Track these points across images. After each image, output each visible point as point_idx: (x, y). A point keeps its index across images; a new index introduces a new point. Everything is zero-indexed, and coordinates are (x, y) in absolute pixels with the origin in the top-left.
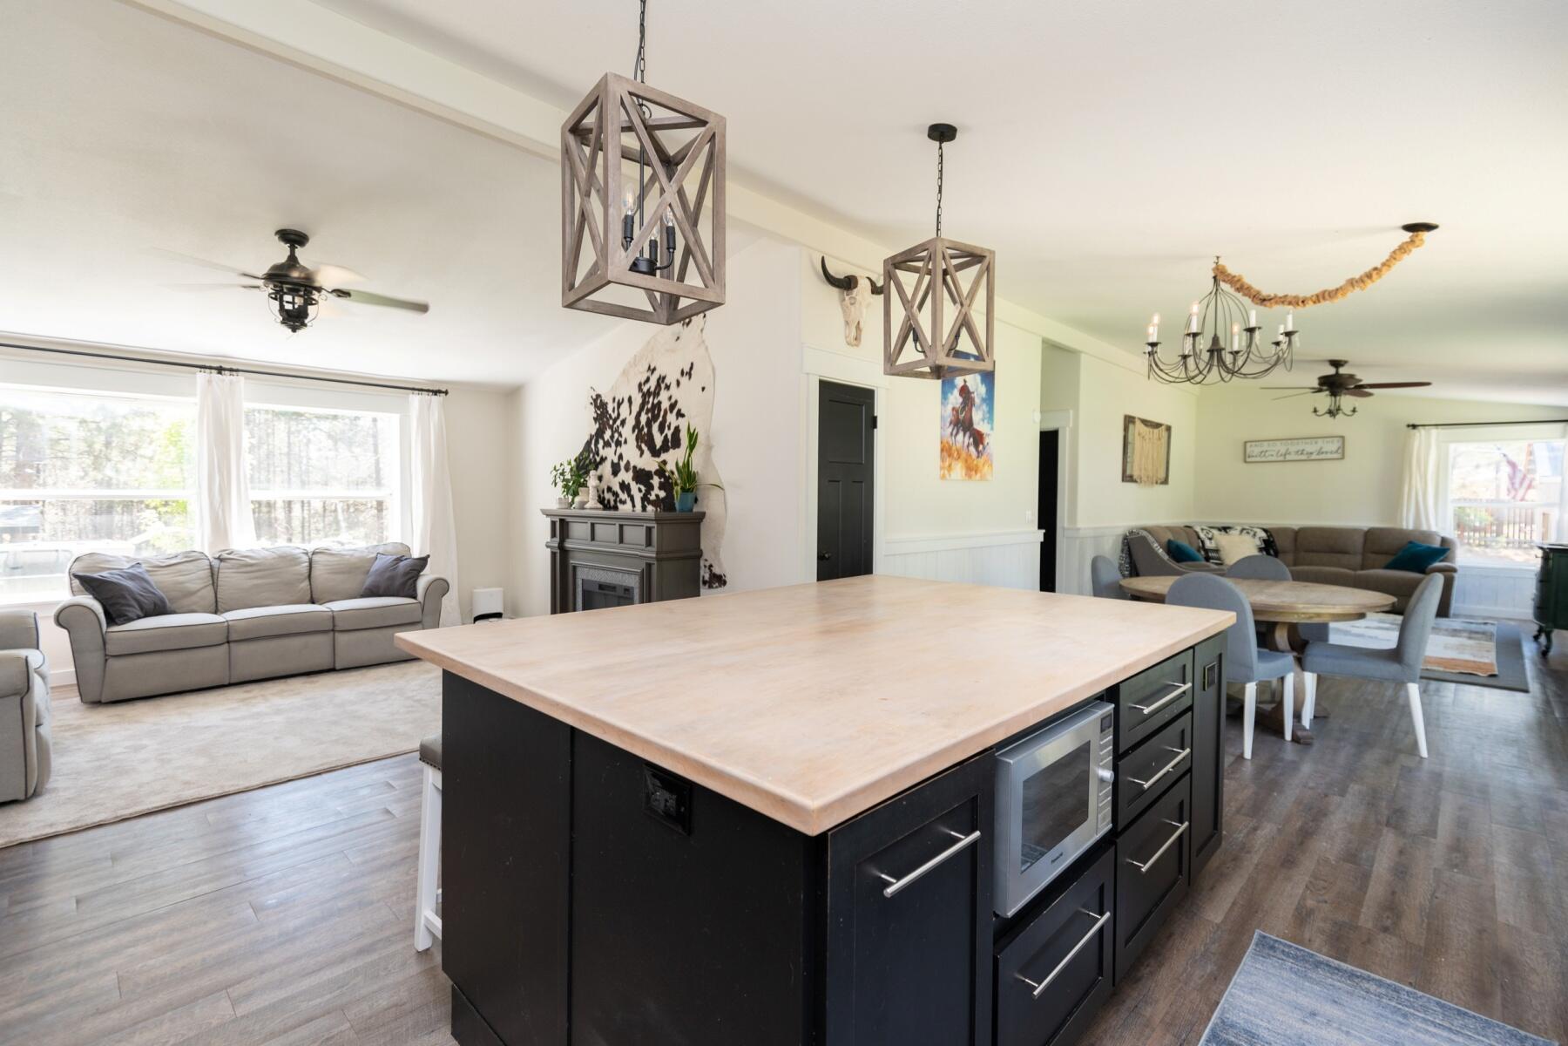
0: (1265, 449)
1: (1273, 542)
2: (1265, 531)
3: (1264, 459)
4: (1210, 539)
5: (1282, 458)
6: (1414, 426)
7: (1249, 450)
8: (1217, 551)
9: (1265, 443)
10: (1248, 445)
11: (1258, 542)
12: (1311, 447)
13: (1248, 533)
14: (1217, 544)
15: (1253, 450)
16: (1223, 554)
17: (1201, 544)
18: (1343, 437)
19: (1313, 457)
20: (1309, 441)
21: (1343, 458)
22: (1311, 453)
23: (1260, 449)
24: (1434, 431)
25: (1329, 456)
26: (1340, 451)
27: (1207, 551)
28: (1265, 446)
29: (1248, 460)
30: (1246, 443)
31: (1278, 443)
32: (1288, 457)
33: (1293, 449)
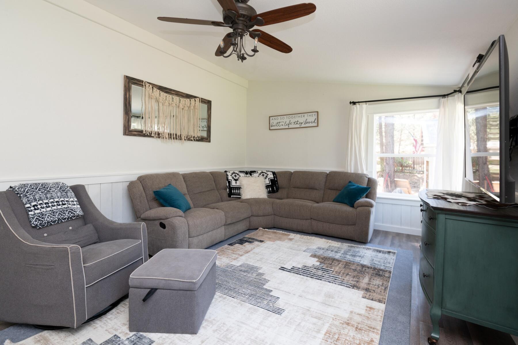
0: (279, 121)
1: (277, 181)
2: (274, 173)
3: (278, 128)
4: (236, 180)
5: (287, 127)
6: (354, 103)
7: (271, 122)
8: (239, 188)
9: (279, 117)
10: (271, 118)
11: (268, 182)
12: (302, 120)
13: (263, 175)
14: (240, 183)
15: (274, 122)
16: (242, 191)
17: (228, 184)
18: (317, 112)
19: (303, 125)
20: (300, 115)
21: (318, 126)
22: (302, 123)
23: (276, 121)
24: (364, 105)
25: (311, 125)
26: (316, 121)
27: (231, 189)
28: (279, 119)
29: (271, 128)
30: (270, 117)
31: (285, 117)
32: (291, 126)
33: (293, 121)
